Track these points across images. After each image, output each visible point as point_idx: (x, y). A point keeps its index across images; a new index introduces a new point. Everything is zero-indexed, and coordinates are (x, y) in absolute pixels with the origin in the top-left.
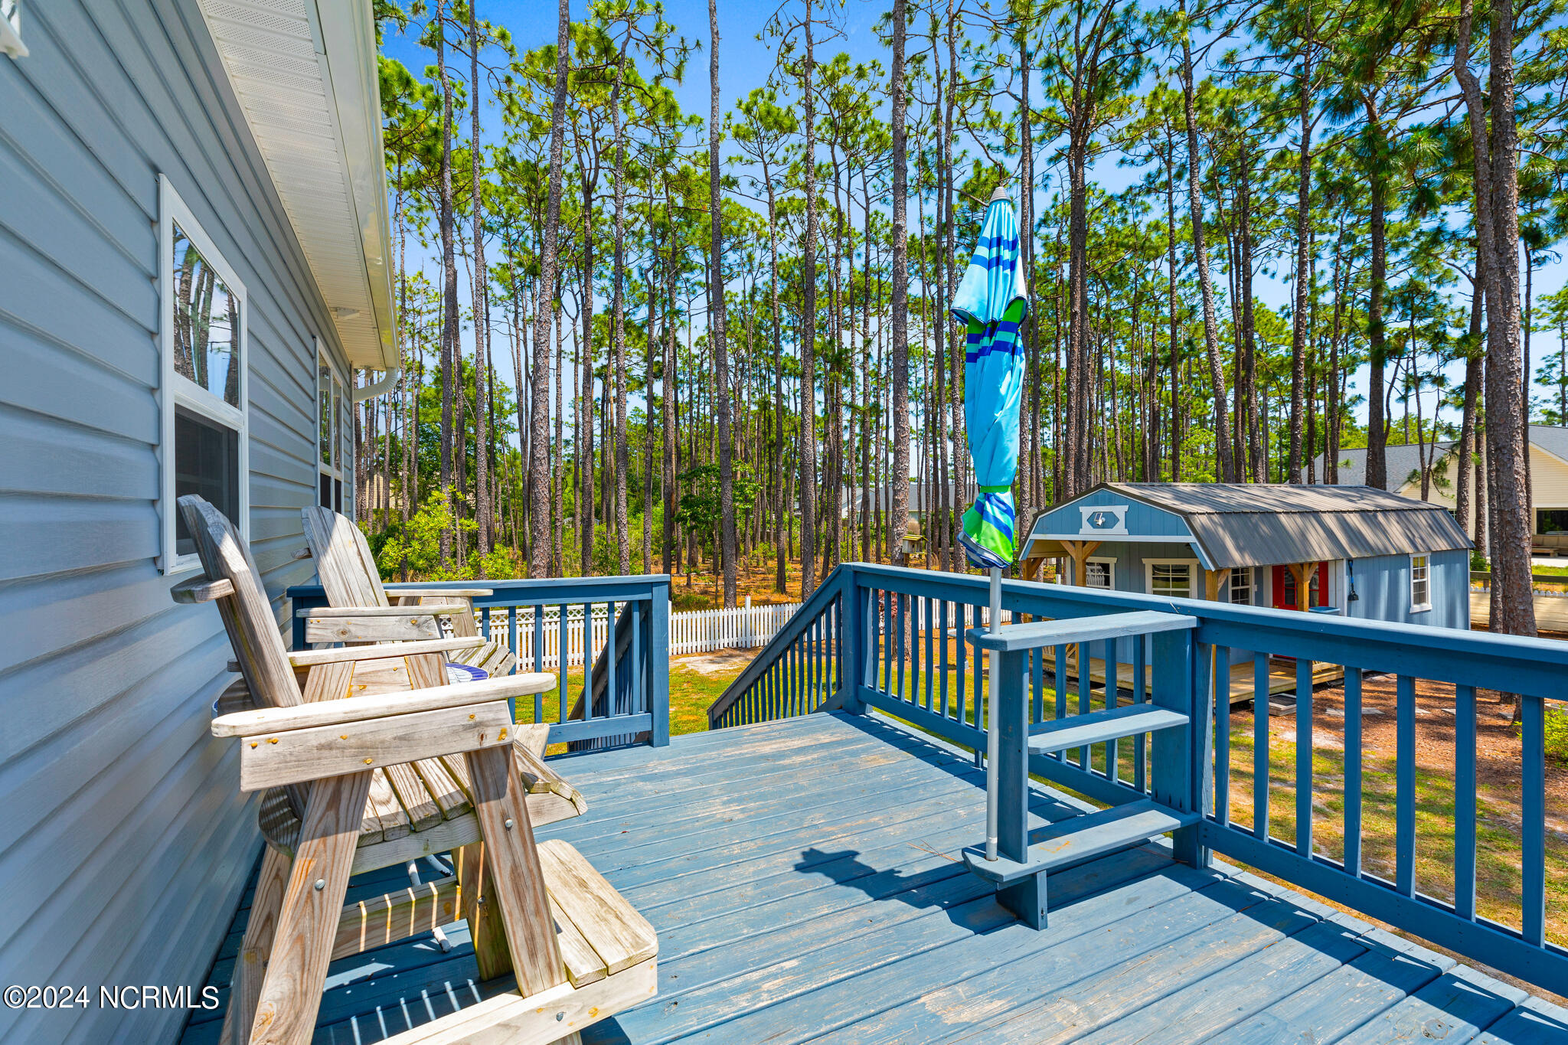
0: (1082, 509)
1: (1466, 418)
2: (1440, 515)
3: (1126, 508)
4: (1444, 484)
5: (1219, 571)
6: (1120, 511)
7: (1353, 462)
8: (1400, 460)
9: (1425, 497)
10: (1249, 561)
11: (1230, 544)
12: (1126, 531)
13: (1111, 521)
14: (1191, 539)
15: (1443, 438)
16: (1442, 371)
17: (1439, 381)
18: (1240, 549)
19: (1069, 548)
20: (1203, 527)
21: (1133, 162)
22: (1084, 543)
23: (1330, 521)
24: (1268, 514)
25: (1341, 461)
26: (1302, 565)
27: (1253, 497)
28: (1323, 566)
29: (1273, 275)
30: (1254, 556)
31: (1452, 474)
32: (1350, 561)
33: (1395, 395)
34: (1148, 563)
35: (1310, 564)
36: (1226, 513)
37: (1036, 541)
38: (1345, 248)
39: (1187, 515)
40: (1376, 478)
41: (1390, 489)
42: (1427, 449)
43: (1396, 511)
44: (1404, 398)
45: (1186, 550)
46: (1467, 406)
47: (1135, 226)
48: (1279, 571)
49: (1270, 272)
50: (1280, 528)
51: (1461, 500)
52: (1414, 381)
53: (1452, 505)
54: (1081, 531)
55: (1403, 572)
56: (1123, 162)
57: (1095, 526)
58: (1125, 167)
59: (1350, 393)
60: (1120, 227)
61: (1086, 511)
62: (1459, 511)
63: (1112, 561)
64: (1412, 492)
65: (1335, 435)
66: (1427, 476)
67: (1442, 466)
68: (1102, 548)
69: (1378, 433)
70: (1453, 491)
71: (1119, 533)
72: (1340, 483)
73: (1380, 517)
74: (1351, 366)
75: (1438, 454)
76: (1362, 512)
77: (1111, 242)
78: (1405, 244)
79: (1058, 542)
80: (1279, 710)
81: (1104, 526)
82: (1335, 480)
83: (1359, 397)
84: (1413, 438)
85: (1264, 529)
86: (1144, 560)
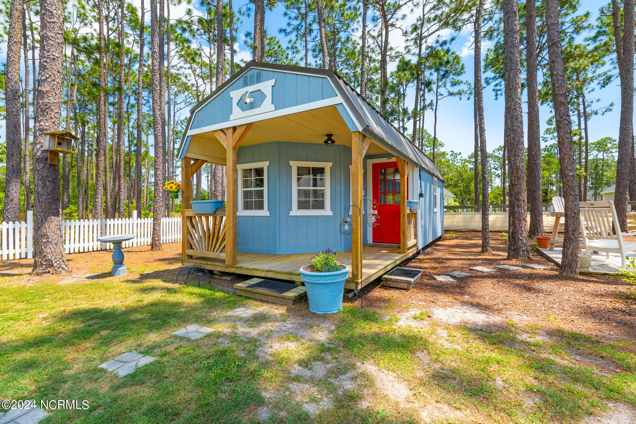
0: (232, 93)
3: (272, 82)
6: (267, 87)
12: (272, 107)
13: (258, 99)
14: (337, 100)
19: (222, 139)
22: (235, 128)
32: (420, 170)
34: (294, 165)
37: (192, 137)
54: (232, 117)
55: (432, 187)
61: (236, 93)
63: (266, 164)
71: (266, 111)
80: (409, 283)
81: (252, 106)
86: (291, 163)
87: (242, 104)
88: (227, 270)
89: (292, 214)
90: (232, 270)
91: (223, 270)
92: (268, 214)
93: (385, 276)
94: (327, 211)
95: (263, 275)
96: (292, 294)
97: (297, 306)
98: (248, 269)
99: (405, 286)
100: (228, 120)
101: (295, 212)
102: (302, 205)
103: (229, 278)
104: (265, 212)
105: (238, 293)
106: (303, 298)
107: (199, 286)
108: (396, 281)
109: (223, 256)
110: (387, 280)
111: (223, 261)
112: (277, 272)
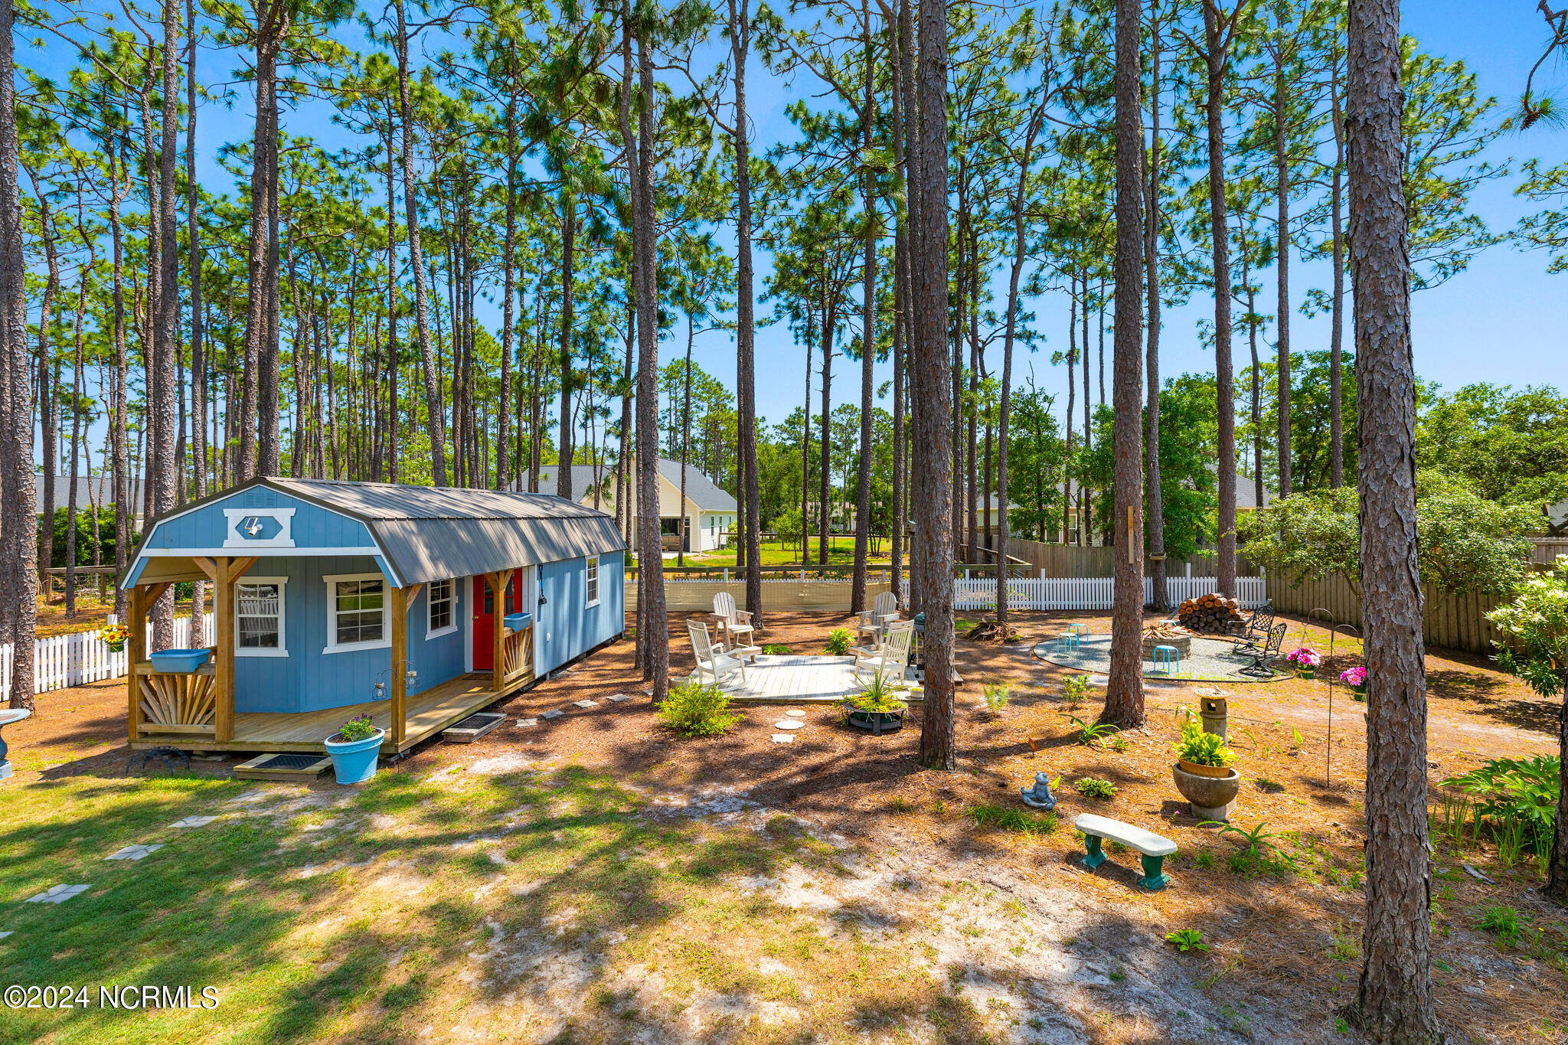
0: (227, 512)
1: (622, 445)
2: (606, 521)
3: (292, 511)
4: (607, 496)
5: (408, 588)
6: (284, 515)
7: (549, 477)
8: (582, 477)
9: (597, 506)
10: (443, 572)
11: (423, 554)
12: (292, 543)
13: (270, 529)
14: (375, 551)
15: (609, 462)
16: (609, 404)
17: (606, 412)
18: (434, 559)
19: (208, 568)
20: (393, 535)
21: (349, 126)
22: (231, 559)
23: (524, 526)
24: (467, 521)
25: (541, 475)
26: (498, 573)
27: (453, 502)
28: (518, 572)
29: (491, 300)
30: (449, 566)
31: (613, 490)
32: (540, 566)
33: (577, 423)
34: (331, 581)
35: (506, 572)
36: (423, 520)
37: (151, 559)
38: (546, 290)
39: (370, 521)
40: (565, 491)
41: (574, 500)
42: (598, 469)
43: (577, 518)
44: (584, 426)
45: (368, 564)
46: (622, 436)
47: (356, 203)
48: (480, 581)
49: (489, 296)
50: (480, 536)
51: (619, 510)
52: (591, 412)
53: (614, 515)
54: (226, 543)
55: (582, 572)
56: (336, 119)
57: (248, 536)
58: (339, 126)
59: (548, 418)
60: (340, 199)
61: (234, 516)
62: (617, 519)
63: (281, 581)
64: (588, 502)
65: (537, 451)
66: (598, 490)
67: (607, 482)
68: (258, 565)
69: (566, 453)
70: (613, 503)
71: (282, 545)
72: (540, 493)
73: (565, 522)
74: (548, 394)
75: (605, 472)
76: (551, 518)
77: (328, 212)
78: (585, 298)
79: (190, 559)
80: (471, 736)
81: (260, 535)
82: (536, 490)
83: (555, 421)
84: (590, 461)
85: (463, 535)
86: (326, 578)
87: (243, 528)
88: (218, 748)
89: (326, 651)
90: (226, 748)
91: (212, 748)
92: (286, 654)
93: (450, 730)
94: (386, 642)
95: (277, 749)
96: (318, 767)
97: (323, 781)
98: (253, 744)
99: (467, 739)
100: (221, 546)
101: (332, 647)
102: (343, 637)
103: (220, 759)
104: (280, 651)
105: (241, 776)
106: (329, 771)
107: (173, 776)
108: (458, 735)
109: (211, 729)
110: (448, 734)
111: (212, 736)
112: (299, 744)
